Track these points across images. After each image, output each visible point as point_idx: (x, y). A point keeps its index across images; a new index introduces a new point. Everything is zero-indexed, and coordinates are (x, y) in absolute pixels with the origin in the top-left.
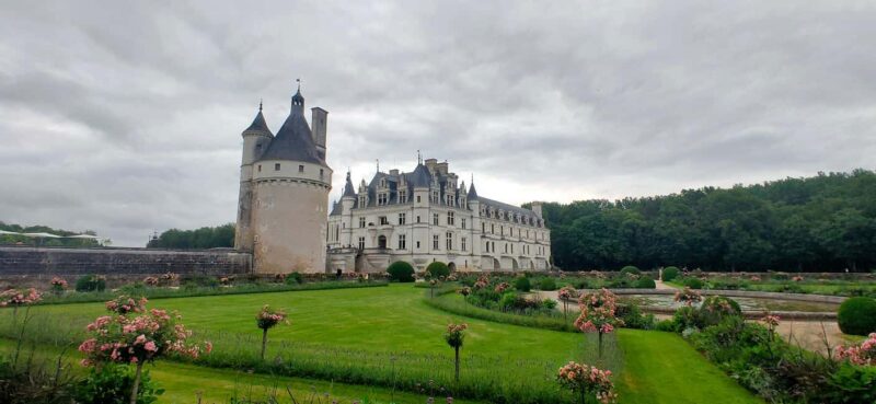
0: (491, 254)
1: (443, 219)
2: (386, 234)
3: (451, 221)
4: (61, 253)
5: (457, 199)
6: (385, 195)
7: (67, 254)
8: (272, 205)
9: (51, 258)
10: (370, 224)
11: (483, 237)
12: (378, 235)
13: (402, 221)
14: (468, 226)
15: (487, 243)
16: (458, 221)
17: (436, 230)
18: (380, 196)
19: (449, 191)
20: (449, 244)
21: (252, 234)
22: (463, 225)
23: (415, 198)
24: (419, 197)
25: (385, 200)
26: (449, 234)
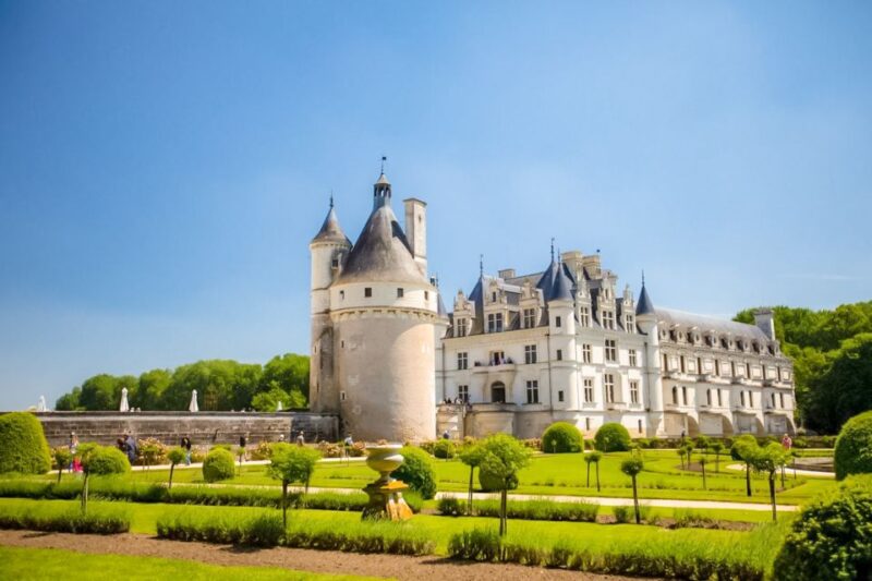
0: (681, 408)
1: (598, 353)
2: (505, 379)
3: (611, 354)
4: (141, 422)
5: (619, 315)
6: (499, 316)
7: (147, 422)
8: (364, 346)
9: (132, 427)
10: (477, 364)
11: (667, 378)
12: (493, 380)
13: (531, 357)
14: (639, 363)
15: (674, 390)
16: (623, 356)
17: (588, 371)
18: (491, 317)
19: (606, 305)
20: (611, 394)
21: (337, 388)
22: (633, 360)
23: (553, 321)
24: (558, 319)
25: (500, 324)
26: (609, 378)
